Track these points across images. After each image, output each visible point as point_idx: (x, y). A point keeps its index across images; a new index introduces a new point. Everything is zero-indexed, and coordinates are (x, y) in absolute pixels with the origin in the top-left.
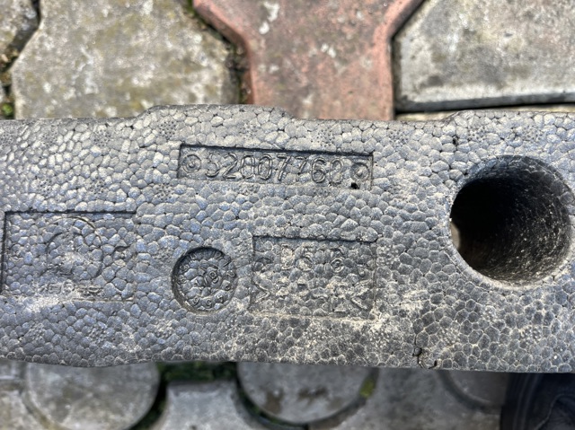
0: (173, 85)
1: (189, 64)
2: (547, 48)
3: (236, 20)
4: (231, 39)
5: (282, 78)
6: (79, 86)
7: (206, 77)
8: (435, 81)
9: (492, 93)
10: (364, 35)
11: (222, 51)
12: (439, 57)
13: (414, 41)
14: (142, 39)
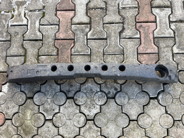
0: (52, 52)
1: (54, 50)
2: (83, 50)
3: (58, 47)
4: (58, 49)
5: (61, 52)
6: (45, 51)
7: (55, 51)
8: (74, 53)
9: (79, 54)
10: (68, 49)
11: (57, 49)
12: (74, 51)
13: (73, 50)
14: (50, 48)
